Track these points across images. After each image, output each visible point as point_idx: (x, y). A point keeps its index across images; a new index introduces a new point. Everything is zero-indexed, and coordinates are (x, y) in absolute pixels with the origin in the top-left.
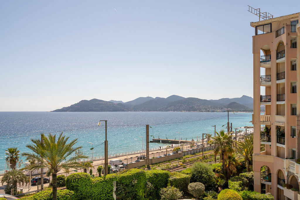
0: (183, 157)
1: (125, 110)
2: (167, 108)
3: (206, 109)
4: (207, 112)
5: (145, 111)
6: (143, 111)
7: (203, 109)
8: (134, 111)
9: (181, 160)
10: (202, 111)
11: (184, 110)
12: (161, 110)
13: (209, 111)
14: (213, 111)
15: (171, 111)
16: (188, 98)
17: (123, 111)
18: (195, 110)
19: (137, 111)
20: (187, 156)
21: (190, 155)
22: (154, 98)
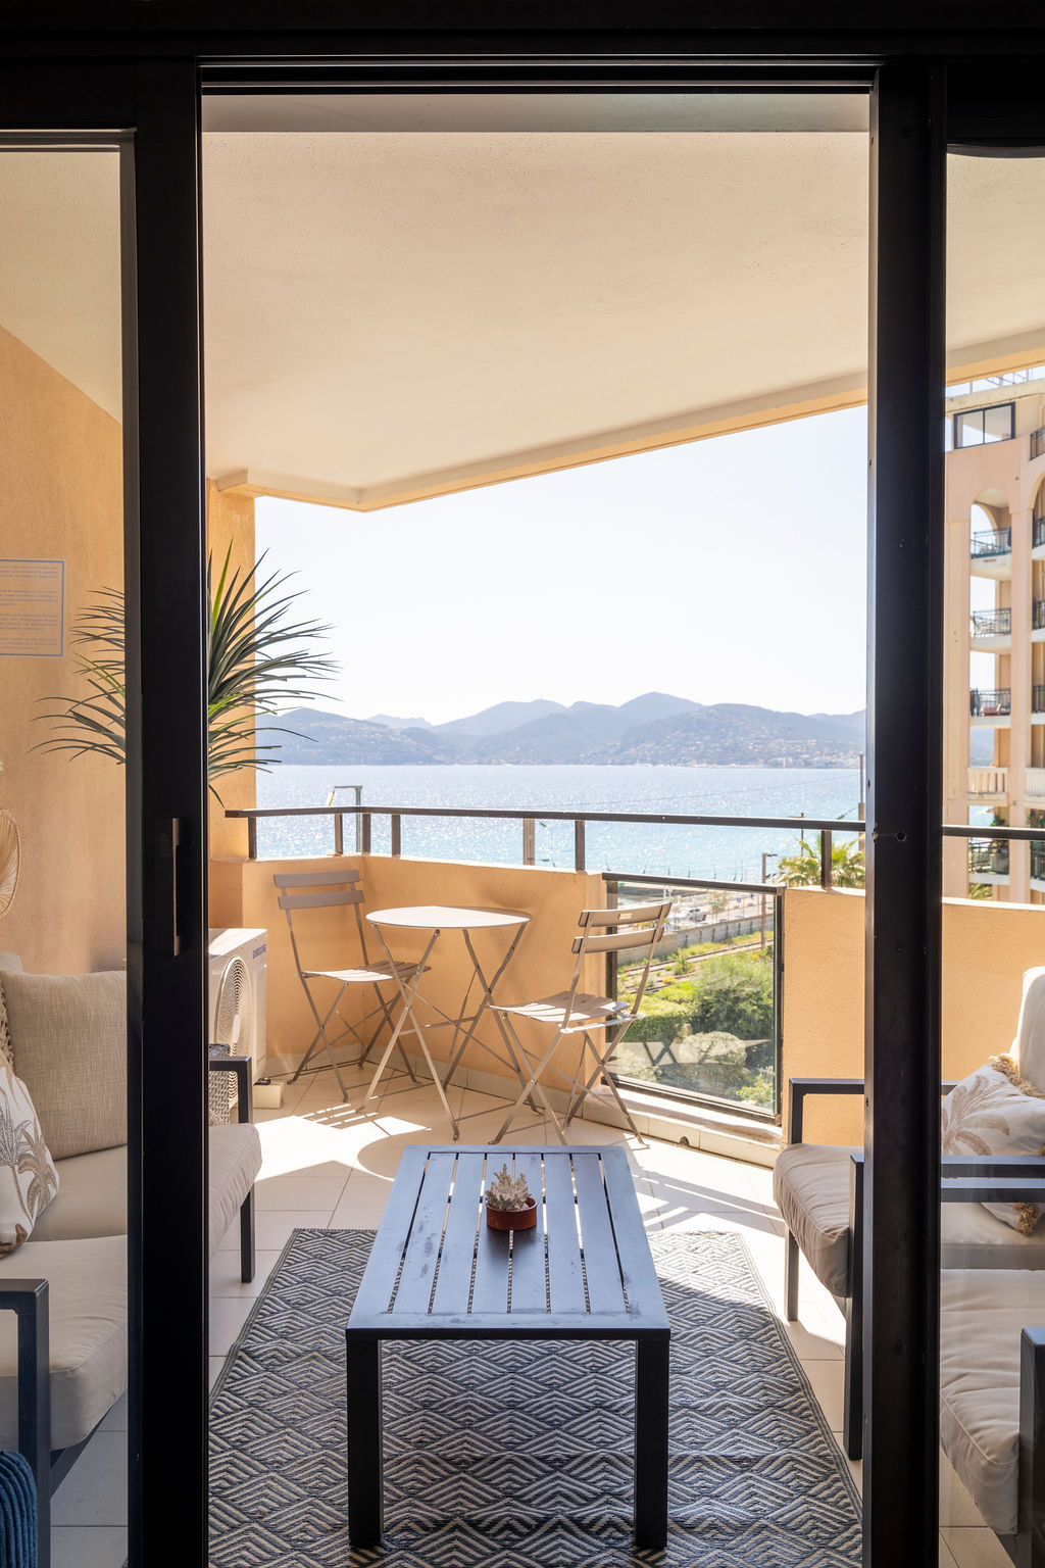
0: (680, 951)
1: (437, 757)
2: (622, 749)
3: (796, 756)
4: (800, 766)
5: (525, 763)
6: (517, 763)
7: (783, 756)
8: (479, 763)
9: (671, 965)
10: (777, 765)
11: (700, 758)
12: (599, 759)
13: (808, 765)
14: (828, 765)
15: (642, 761)
16: (716, 707)
17: (428, 760)
18: (745, 759)
19: (489, 763)
20: (696, 949)
21: (709, 944)
22: (567, 703)
